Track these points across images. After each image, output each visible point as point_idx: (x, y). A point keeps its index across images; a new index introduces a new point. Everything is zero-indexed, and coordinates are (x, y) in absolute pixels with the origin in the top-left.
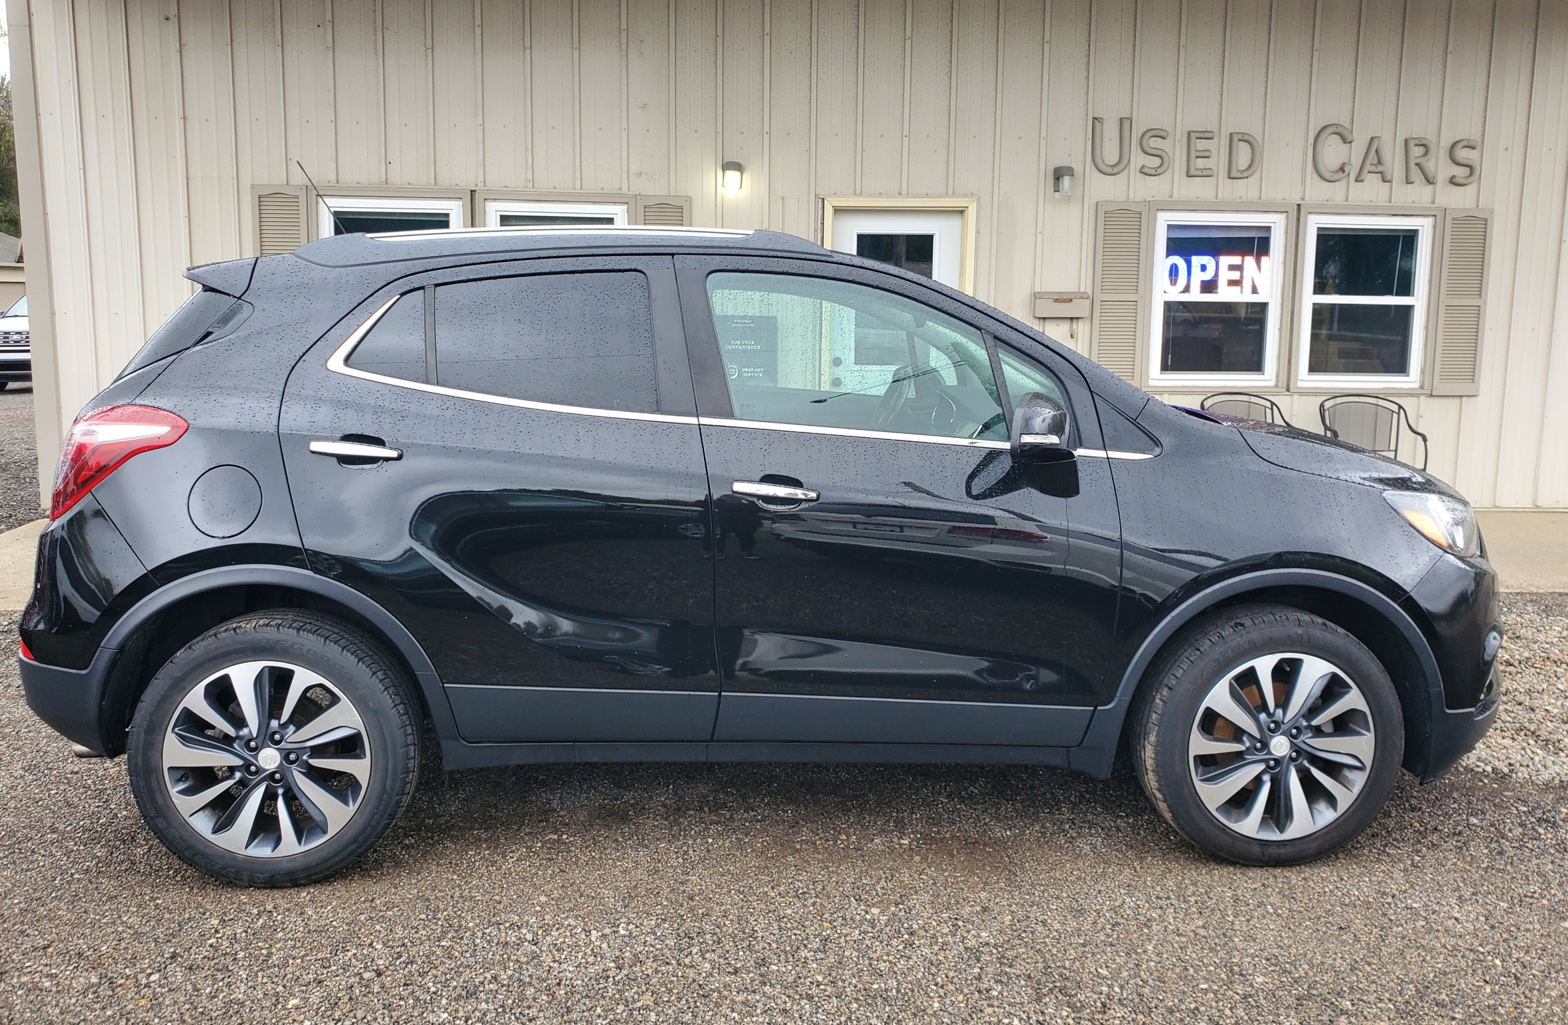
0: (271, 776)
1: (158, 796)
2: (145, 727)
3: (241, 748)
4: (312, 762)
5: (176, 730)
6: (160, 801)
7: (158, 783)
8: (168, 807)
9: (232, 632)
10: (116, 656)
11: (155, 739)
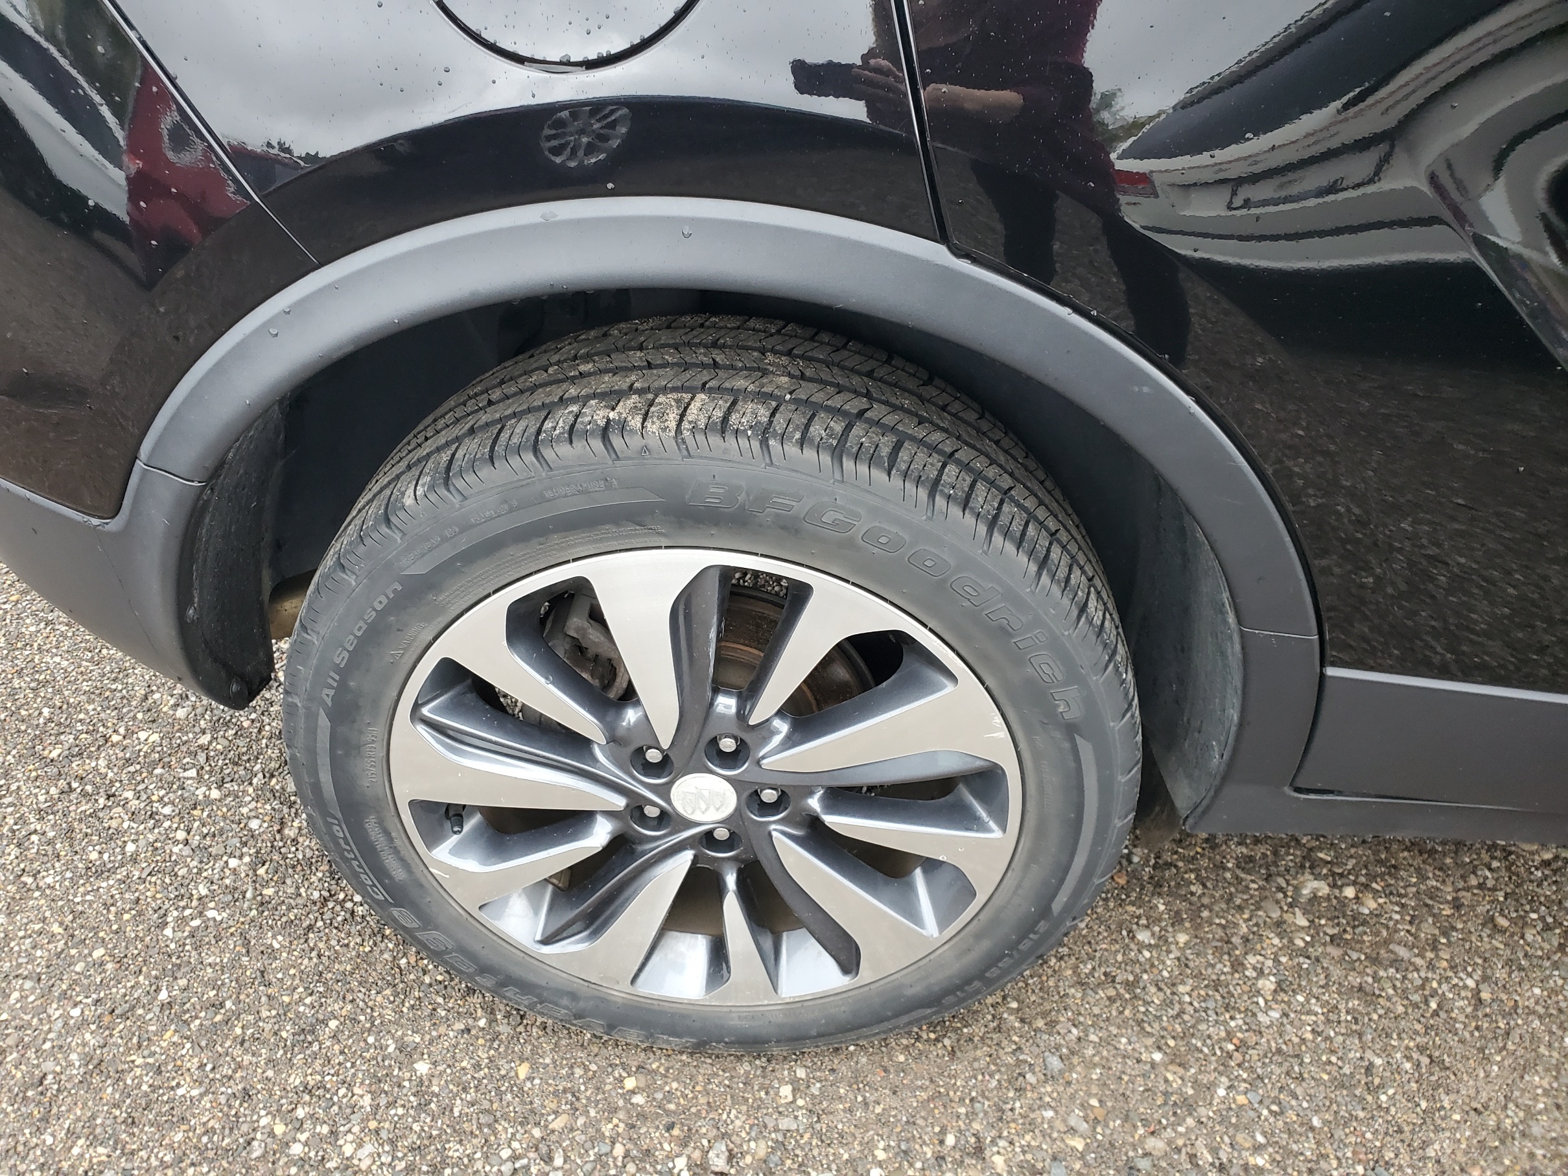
0: (708, 838)
1: (390, 862)
2: (329, 702)
3: (621, 767)
4: (833, 821)
5: (425, 711)
6: (399, 874)
7: (387, 833)
8: (421, 886)
9: (597, 444)
10: (199, 498)
11: (361, 732)
